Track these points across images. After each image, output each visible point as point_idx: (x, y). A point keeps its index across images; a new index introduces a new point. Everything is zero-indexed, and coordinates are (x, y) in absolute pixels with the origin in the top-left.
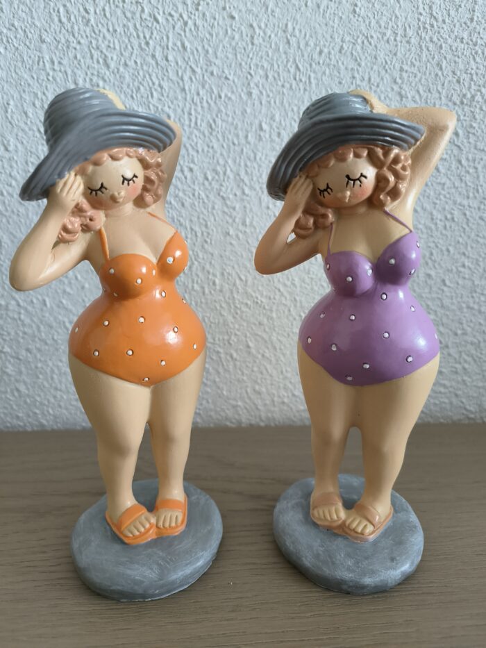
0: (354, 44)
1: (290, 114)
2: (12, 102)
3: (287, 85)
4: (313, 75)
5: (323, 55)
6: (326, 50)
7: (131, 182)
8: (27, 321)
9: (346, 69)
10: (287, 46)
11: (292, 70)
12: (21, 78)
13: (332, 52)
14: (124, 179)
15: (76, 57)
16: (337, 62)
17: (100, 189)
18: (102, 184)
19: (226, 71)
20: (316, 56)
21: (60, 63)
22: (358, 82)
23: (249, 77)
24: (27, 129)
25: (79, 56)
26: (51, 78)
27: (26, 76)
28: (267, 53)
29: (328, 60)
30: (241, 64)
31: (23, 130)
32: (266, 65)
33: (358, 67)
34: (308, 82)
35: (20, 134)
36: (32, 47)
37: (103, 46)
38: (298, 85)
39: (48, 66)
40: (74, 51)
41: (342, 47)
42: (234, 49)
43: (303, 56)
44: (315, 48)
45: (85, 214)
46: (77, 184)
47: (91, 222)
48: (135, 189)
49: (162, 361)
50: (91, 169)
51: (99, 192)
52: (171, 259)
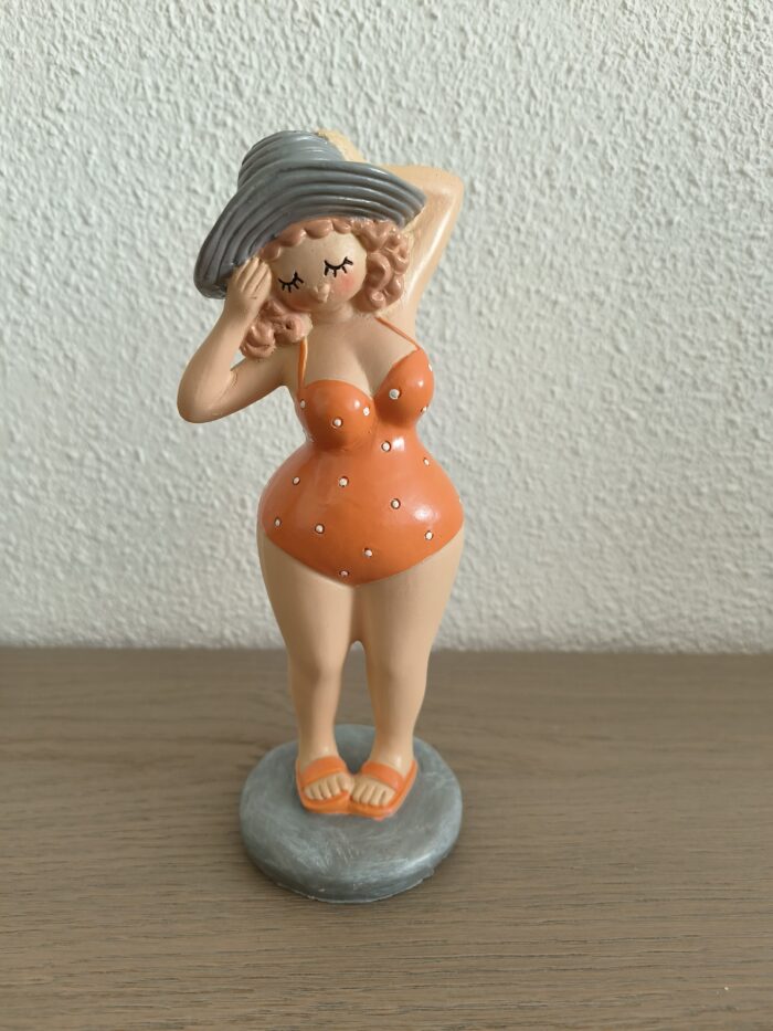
0: (622, 57)
1: (519, 167)
2: (94, 150)
3: (516, 122)
4: (556, 106)
5: (573, 74)
6: (577, 67)
7: (340, 271)
8: (111, 483)
9: (609, 95)
10: (516, 61)
11: (524, 98)
12: (108, 112)
13: (588, 69)
14: (329, 266)
15: (192, 81)
16: (596, 85)
17: (293, 282)
18: (296, 274)
19: (421, 100)
20: (562, 76)
21: (168, 89)
22: (628, 117)
23: (456, 109)
24: (116, 191)
25: (196, 79)
26: (154, 113)
27: (116, 110)
28: (486, 71)
29: (580, 82)
30: (444, 90)
31: (111, 193)
32: (483, 90)
33: (628, 93)
34: (548, 116)
35: (107, 199)
36: (127, 64)
37: (234, 63)
38: (532, 121)
39: (150, 93)
40: (189, 70)
41: (603, 62)
42: (435, 65)
43: (541, 75)
44: (561, 64)
45: (278, 318)
46: (261, 274)
47: (289, 331)
48: (347, 282)
49: (366, 549)
50: (280, 251)
51: (292, 286)
52: (397, 393)
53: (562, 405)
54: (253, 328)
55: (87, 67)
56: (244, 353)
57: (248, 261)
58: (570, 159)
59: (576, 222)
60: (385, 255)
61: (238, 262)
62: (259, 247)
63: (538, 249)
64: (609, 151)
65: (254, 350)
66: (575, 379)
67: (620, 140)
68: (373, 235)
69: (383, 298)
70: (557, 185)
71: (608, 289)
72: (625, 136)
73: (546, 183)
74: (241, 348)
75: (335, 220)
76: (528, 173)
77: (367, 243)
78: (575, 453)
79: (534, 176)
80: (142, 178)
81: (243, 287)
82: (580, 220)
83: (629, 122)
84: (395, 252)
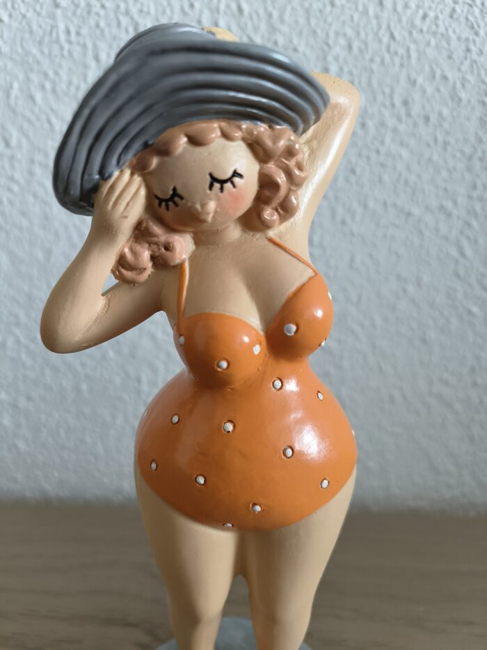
0: (471, 6)
1: (380, 98)
2: (16, 85)
3: (378, 59)
4: (413, 47)
5: (428, 20)
6: (432, 14)
7: (228, 185)
8: (29, 362)
9: (459, 38)
10: (378, 9)
11: (386, 39)
12: (27, 53)
13: (441, 17)
14: (214, 179)
15: (98, 26)
16: (447, 29)
17: (171, 198)
18: (174, 190)
19: (295, 41)
20: (418, 22)
21: (78, 34)
22: (475, 57)
23: (326, 48)
24: (33, 118)
25: (102, 24)
26: (66, 53)
27: (35, 51)
28: (352, 17)
29: (434, 27)
30: (315, 32)
31: (29, 121)
32: (350, 32)
33: (475, 37)
34: (405, 54)
35: (26, 125)
36: (44, 12)
37: (134, 10)
38: (391, 59)
39: (63, 37)
40: (96, 18)
41: (454, 10)
42: (307, 11)
43: (400, 20)
44: (417, 11)
45: (155, 239)
46: (133, 189)
47: (168, 253)
48: (236, 199)
49: (254, 504)
50: (155, 162)
51: (171, 203)
52: (294, 328)
53: (413, 301)
54: (127, 250)
55: (10, 16)
56: (116, 277)
57: (116, 174)
58: (424, 91)
59: (428, 145)
60: (280, 168)
61: (104, 174)
62: (130, 156)
63: (395, 168)
64: (459, 86)
65: (127, 274)
66: (426, 278)
67: (468, 77)
68: (268, 143)
69: (276, 217)
70: (413, 113)
71: (455, 203)
72: (472, 72)
73: (403, 112)
74: (113, 272)
75: (223, 124)
76: (388, 103)
77: (261, 153)
78: (424, 341)
79: (393, 105)
80: (55, 106)
81: (111, 203)
82: (432, 143)
83: (475, 62)
84: (292, 163)
